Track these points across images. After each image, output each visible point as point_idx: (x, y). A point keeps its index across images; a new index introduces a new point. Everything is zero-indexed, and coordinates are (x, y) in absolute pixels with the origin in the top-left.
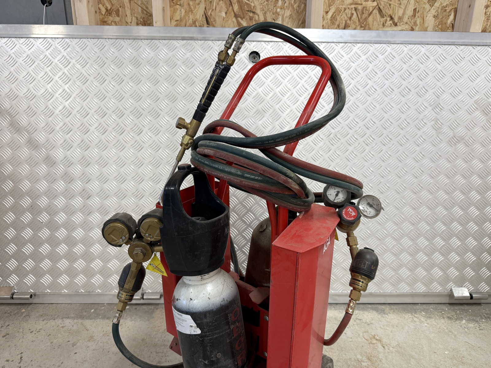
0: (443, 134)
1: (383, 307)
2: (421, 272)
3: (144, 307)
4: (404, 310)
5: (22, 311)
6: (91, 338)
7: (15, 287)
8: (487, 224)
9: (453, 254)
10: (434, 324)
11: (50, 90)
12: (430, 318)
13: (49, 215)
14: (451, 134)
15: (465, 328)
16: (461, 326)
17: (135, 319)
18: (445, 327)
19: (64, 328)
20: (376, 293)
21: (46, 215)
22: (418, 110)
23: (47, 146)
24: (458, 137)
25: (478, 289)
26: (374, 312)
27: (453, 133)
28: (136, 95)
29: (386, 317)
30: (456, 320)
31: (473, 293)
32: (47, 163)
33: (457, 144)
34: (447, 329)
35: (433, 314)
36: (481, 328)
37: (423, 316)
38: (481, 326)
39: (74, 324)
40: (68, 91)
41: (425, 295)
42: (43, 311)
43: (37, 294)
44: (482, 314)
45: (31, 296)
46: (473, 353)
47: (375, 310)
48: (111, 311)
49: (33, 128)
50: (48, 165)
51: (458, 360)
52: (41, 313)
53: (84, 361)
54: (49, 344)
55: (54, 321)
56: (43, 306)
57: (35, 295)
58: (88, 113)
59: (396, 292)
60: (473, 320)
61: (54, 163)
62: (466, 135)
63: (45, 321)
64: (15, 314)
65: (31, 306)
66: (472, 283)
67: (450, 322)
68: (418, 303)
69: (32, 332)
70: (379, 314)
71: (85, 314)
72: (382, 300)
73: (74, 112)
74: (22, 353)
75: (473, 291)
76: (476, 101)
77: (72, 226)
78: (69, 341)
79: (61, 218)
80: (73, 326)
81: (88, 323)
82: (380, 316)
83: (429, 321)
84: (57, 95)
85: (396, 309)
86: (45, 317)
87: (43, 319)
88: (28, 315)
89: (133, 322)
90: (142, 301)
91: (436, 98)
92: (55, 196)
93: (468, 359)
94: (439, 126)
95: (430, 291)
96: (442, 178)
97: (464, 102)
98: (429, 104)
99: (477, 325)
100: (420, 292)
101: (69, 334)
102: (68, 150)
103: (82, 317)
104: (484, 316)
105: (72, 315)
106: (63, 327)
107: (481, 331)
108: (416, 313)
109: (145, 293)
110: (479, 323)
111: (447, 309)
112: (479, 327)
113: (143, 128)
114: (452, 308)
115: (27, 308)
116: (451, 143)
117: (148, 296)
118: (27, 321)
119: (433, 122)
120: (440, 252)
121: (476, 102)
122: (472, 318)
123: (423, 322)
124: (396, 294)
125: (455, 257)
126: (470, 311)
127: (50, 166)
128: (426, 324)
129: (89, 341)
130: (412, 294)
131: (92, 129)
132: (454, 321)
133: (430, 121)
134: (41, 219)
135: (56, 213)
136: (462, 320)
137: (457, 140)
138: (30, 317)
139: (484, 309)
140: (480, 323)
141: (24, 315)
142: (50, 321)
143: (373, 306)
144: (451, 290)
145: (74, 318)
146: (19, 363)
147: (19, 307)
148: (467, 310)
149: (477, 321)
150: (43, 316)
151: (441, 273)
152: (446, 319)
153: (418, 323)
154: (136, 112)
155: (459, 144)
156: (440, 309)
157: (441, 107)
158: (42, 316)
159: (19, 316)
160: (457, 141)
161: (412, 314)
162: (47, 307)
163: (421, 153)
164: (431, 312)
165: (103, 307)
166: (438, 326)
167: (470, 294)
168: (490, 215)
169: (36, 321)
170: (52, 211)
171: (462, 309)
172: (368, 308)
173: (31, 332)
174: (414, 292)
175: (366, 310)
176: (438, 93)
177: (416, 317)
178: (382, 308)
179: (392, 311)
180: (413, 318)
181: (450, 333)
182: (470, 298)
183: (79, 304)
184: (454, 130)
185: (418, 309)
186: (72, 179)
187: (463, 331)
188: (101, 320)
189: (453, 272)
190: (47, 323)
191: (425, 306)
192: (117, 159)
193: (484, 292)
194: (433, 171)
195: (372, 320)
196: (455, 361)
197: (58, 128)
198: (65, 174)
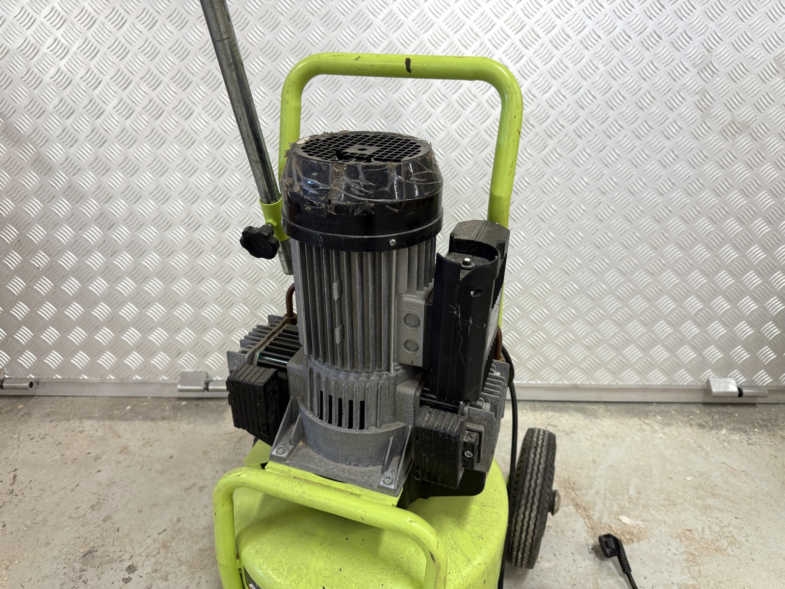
0: (714, 118)
1: (595, 407)
2: (660, 353)
3: (211, 403)
4: (628, 412)
5: (19, 407)
6: (124, 450)
7: (5, 370)
8: (778, 274)
9: (716, 324)
10: (673, 435)
11: (33, 41)
12: (669, 424)
13: (49, 256)
14: (728, 118)
15: (724, 441)
16: (718, 439)
17: (194, 421)
18: (692, 439)
19: (83, 433)
20: (584, 385)
21: (44, 256)
22: (672, 74)
23: (35, 139)
24: (738, 123)
25: (753, 381)
26: (579, 415)
27: (732, 115)
28: (180, 47)
29: (597, 422)
30: (712, 428)
31: (745, 386)
32: (37, 169)
33: (737, 135)
34: (695, 442)
35: (675, 419)
36: (750, 441)
37: (658, 422)
38: (750, 439)
39: (100, 427)
40: (63, 41)
41: (664, 390)
42: (51, 408)
43: (41, 381)
44: (756, 419)
45: (31, 385)
46: (732, 480)
47: (581, 412)
48: (157, 408)
49: (9, 108)
50: (40, 171)
51: (706, 490)
52: (48, 411)
53: (112, 483)
54: (58, 457)
55: (67, 422)
56: (51, 399)
57: (38, 383)
58: (99, 80)
59: (617, 383)
60: (740, 429)
61: (50, 169)
62: (754, 119)
63: (54, 423)
64: (7, 412)
65: (33, 400)
66: (743, 372)
67: (700, 431)
68: (652, 403)
69: (33, 439)
70: (586, 418)
71: (117, 412)
72: (594, 397)
73: (77, 79)
74: (16, 470)
75: (744, 384)
76: (777, 58)
77: (87, 273)
78: (89, 453)
79: (69, 260)
80: (97, 430)
81: (121, 427)
82: (587, 421)
83: (666, 430)
84: (44, 49)
85: (616, 410)
86: (54, 417)
87: (52, 418)
88: (28, 414)
89: (192, 425)
90: (206, 394)
91: (706, 52)
92: (56, 224)
93: (722, 488)
94: (708, 103)
95: (673, 384)
96: (706, 196)
97: (755, 59)
98: (692, 62)
99: (744, 437)
100: (656, 385)
101: (89, 442)
102: (71, 146)
103: (111, 418)
104: (758, 423)
105: (97, 415)
106: (81, 432)
107: (750, 447)
108: (647, 416)
109: (212, 381)
110: (748, 434)
111: (698, 412)
112: (747, 441)
113: (194, 107)
114: (707, 411)
115: (27, 402)
116: (727, 134)
117: (216, 386)
118: (26, 422)
119: (698, 97)
120: (694, 321)
121: (777, 60)
122: (737, 427)
123: (656, 431)
124: (617, 387)
125: (718, 330)
126: (737, 415)
127: (43, 173)
128: (661, 435)
129: (121, 452)
130: (643, 387)
131: (109, 108)
132: (708, 431)
133: (693, 94)
134: (36, 262)
135: (60, 252)
136: (721, 429)
137: (738, 128)
138: (30, 416)
139: (759, 413)
140: (752, 434)
141: (21, 414)
142: (62, 422)
143: (578, 405)
144: (708, 382)
145: (100, 419)
146: (12, 485)
147: (15, 401)
148: (731, 413)
149: (745, 432)
150: (52, 414)
151: (692, 355)
152: (695, 428)
153: (648, 433)
154: (181, 79)
155: (740, 135)
156: (687, 412)
157: (714, 69)
158: (49, 414)
159: (14, 415)
160: (738, 131)
161: (640, 419)
162: (58, 401)
163: (673, 152)
164: (671, 416)
165: (145, 402)
166: (680, 438)
167: (739, 389)
168: (784, 260)
169: (40, 422)
170: (53, 249)
171: (723, 412)
172: (570, 408)
173: (31, 439)
174: (647, 383)
175: (567, 412)
176: (710, 43)
177: (647, 424)
178: (593, 409)
179: (609, 413)
180: (640, 425)
181: (699, 449)
182: (737, 395)
183: (108, 398)
184: (733, 110)
185: (651, 412)
186: (81, 195)
187: (721, 445)
188: (142, 422)
189: (714, 354)
190: (57, 425)
191: (663, 407)
192: (154, 161)
193: (762, 386)
194: (691, 184)
195: (575, 427)
196: (700, 492)
197: (50, 108)
198: (69, 187)
